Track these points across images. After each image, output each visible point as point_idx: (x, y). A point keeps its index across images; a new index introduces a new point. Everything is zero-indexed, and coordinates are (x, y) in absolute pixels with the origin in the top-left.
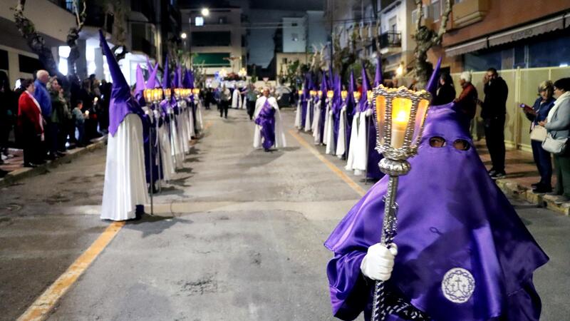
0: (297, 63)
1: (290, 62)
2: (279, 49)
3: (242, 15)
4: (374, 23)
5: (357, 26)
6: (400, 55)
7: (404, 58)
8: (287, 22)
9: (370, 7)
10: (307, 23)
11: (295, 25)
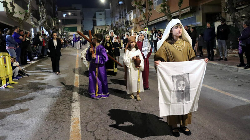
0: (102, 30)
1: (99, 30)
2: (95, 24)
3: (81, 12)
4: (125, 17)
5: (120, 18)
6: (132, 27)
7: (133, 28)
8: (98, 13)
9: (124, 12)
10: (105, 14)
11: (101, 14)
